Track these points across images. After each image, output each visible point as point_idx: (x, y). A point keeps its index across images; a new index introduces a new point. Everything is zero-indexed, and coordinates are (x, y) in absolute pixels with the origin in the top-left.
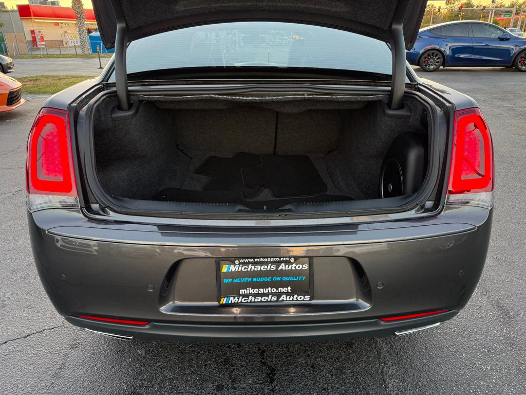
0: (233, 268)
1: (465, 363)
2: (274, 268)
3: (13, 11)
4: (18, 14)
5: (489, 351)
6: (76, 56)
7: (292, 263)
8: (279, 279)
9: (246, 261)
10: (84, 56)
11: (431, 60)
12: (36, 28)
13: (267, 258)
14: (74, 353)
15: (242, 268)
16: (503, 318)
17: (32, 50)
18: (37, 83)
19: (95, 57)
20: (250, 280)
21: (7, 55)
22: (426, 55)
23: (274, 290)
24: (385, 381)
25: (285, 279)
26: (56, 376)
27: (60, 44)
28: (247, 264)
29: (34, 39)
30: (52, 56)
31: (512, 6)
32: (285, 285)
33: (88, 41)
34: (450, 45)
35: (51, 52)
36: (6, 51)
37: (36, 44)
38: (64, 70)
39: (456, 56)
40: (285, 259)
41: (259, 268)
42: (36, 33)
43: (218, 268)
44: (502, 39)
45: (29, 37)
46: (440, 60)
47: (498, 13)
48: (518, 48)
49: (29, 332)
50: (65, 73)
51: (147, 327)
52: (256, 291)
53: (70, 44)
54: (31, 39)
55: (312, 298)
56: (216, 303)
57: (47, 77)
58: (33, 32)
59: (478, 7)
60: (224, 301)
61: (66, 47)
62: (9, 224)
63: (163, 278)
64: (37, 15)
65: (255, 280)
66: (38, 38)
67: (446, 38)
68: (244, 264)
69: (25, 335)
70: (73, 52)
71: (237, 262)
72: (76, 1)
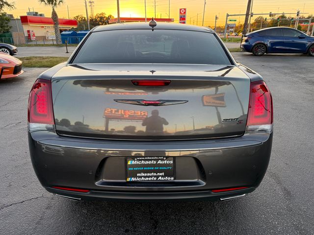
0: (133, 162)
1: (263, 220)
2: (155, 162)
3: (17, 19)
4: (20, 21)
5: (278, 214)
6: (53, 45)
7: (165, 160)
8: (158, 168)
9: (141, 158)
10: (58, 46)
11: (259, 49)
12: (31, 29)
13: (151, 157)
14: (48, 211)
15: (139, 163)
16: (287, 196)
17: (28, 41)
18: (31, 61)
19: (64, 46)
20: (142, 168)
21: (13, 45)
22: (256, 46)
23: (155, 174)
24: (218, 229)
25: (161, 168)
26: (38, 223)
27: (44, 38)
28: (141, 160)
29: (29, 35)
30: (39, 45)
31: (309, 17)
32: (160, 171)
33: (60, 37)
34: (270, 41)
35: (38, 43)
36: (13, 42)
37: (30, 38)
38: (46, 54)
39: (274, 47)
40: (161, 158)
41: (147, 162)
42: (31, 32)
43: (126, 162)
44: (300, 38)
45: (26, 35)
46: (264, 50)
47: (301, 22)
48: (310, 43)
49: (24, 200)
50: (47, 56)
51: (88, 193)
52: (146, 175)
53: (50, 38)
54: (27, 36)
55: (175, 179)
56: (125, 181)
57: (36, 57)
58: (28, 31)
59: (289, 18)
60: (129, 180)
61: (47, 40)
62: (13, 141)
63: (97, 167)
64: (32, 22)
65: (145, 168)
66: (32, 34)
67: (268, 37)
68: (139, 160)
69: (21, 201)
70: (51, 43)
71: (136, 159)
72: (54, 14)
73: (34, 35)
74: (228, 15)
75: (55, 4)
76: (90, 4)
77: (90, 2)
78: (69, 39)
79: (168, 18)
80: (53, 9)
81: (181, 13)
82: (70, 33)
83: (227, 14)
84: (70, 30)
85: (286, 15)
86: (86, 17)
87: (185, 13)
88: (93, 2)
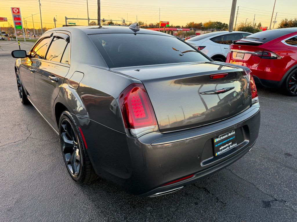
0: (217, 140)
2: (227, 136)
13: (225, 133)
15: (220, 139)
20: (222, 143)
23: (228, 145)
25: (229, 139)
32: (230, 142)
41: (224, 137)
43: (214, 142)
51: (194, 176)
52: (223, 147)
55: (237, 144)
60: (216, 154)
74: (66, 19)
83: (66, 17)
85: (113, 22)
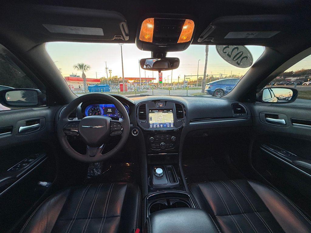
11: (219, 93)
12: (71, 84)
33: (87, 88)
72: (84, 75)
73: (73, 87)
74: (185, 76)
75: (84, 69)
76: (109, 71)
77: (109, 70)
78: (93, 89)
79: (152, 77)
80: (83, 72)
81: (159, 75)
82: (94, 86)
84: (93, 85)
85: (214, 76)
86: (107, 78)
87: (162, 75)
88: (111, 70)
